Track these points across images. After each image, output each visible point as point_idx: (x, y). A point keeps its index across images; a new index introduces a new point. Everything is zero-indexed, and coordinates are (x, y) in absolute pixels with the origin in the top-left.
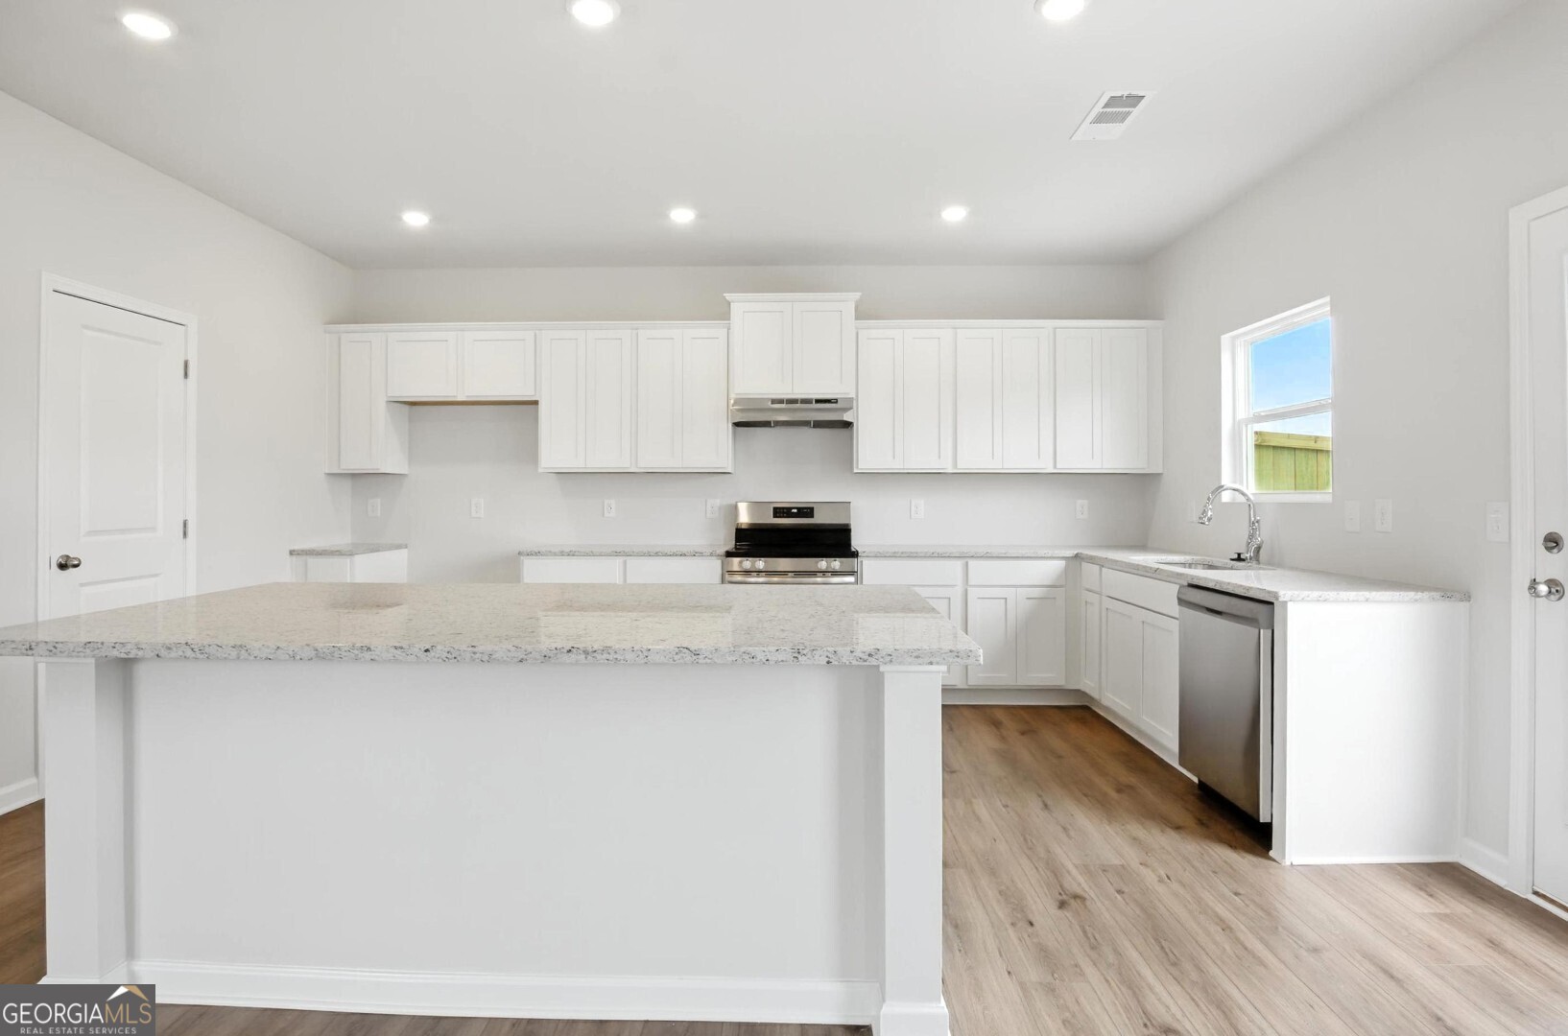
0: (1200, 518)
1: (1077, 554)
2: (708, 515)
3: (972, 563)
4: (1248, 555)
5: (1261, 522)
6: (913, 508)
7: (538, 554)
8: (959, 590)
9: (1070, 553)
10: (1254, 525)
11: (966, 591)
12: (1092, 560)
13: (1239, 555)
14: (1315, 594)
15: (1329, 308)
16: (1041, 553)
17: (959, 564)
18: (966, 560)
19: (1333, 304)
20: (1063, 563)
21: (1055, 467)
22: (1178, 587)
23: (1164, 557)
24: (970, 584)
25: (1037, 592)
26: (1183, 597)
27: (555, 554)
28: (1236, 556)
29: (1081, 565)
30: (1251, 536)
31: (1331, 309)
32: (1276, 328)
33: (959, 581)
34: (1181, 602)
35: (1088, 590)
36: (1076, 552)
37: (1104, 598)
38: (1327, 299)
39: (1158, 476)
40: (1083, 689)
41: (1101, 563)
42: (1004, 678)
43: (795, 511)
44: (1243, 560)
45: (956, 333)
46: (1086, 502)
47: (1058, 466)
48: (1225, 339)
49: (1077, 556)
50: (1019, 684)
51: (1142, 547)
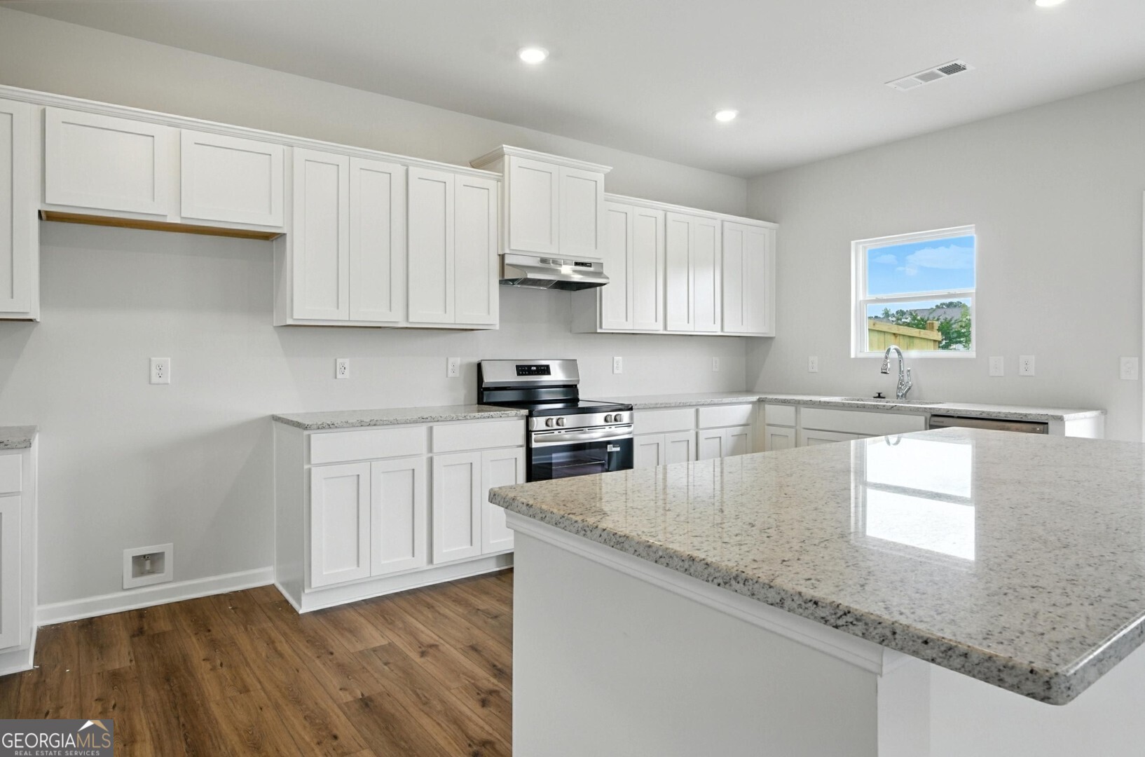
2: (451, 374)
3: (702, 409)
6: (615, 365)
7: (331, 426)
8: (693, 433)
9: (755, 398)
12: (784, 402)
15: (974, 230)
19: (979, 229)
20: (750, 406)
25: (737, 430)
27: (353, 426)
29: (763, 407)
30: (901, 381)
35: (769, 425)
36: (758, 398)
37: (803, 431)
38: (971, 226)
43: (535, 368)
48: (854, 243)
49: (760, 400)
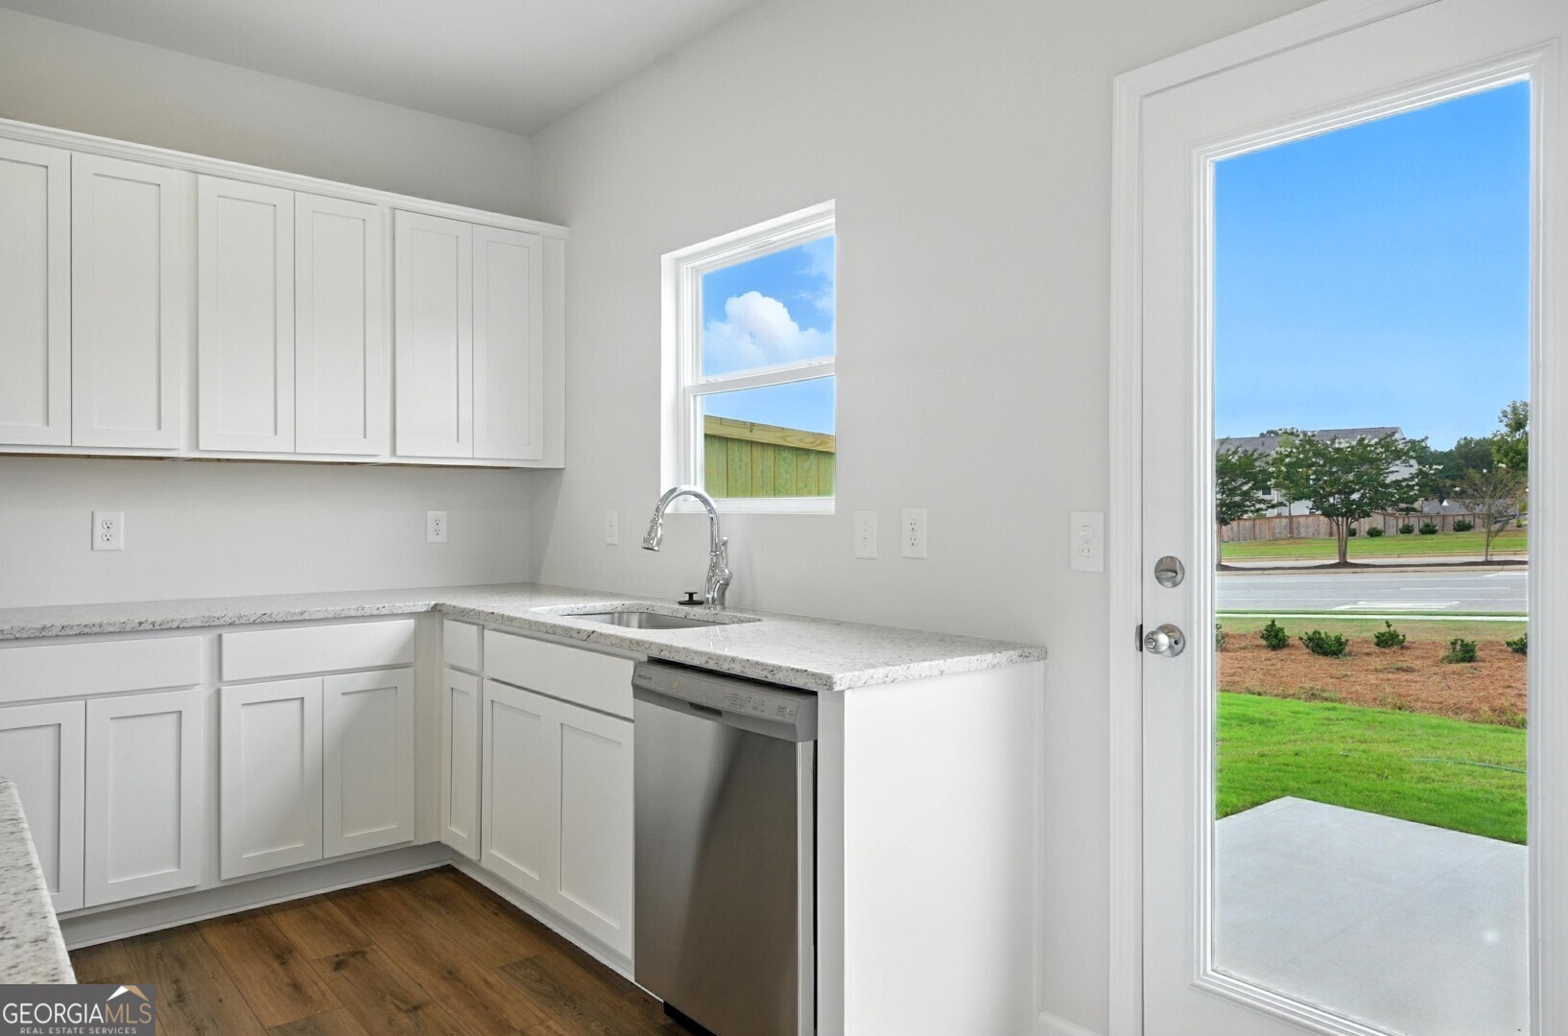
0: (645, 541)
1: (436, 605)
3: (230, 638)
4: (710, 596)
5: (729, 544)
6: (100, 531)
8: (203, 693)
9: (422, 604)
10: (718, 548)
11: (218, 692)
12: (463, 616)
13: (691, 595)
14: (880, 672)
15: (833, 220)
16: (370, 608)
17: (201, 642)
18: (217, 632)
19: (839, 212)
20: (410, 623)
21: (394, 453)
22: (631, 664)
23: (581, 605)
24: (225, 678)
25: (364, 680)
26: (643, 683)
28: (687, 598)
29: (442, 624)
30: (714, 567)
31: (836, 220)
32: (746, 248)
33: (202, 673)
34: (640, 692)
35: (455, 668)
36: (433, 603)
37: (488, 684)
38: (830, 204)
39: (555, 473)
40: (445, 840)
41: (481, 621)
42: (295, 851)
44: (700, 603)
45: (197, 182)
46: (442, 514)
47: (398, 453)
48: (667, 259)
49: (436, 609)
50: (326, 856)
51: (532, 585)
